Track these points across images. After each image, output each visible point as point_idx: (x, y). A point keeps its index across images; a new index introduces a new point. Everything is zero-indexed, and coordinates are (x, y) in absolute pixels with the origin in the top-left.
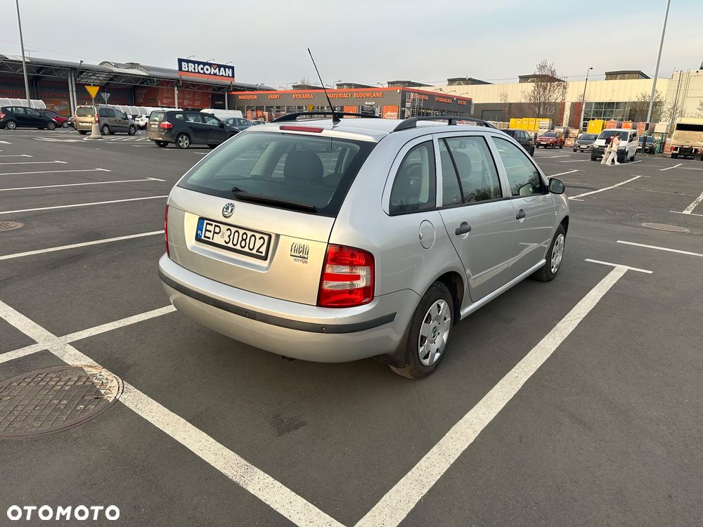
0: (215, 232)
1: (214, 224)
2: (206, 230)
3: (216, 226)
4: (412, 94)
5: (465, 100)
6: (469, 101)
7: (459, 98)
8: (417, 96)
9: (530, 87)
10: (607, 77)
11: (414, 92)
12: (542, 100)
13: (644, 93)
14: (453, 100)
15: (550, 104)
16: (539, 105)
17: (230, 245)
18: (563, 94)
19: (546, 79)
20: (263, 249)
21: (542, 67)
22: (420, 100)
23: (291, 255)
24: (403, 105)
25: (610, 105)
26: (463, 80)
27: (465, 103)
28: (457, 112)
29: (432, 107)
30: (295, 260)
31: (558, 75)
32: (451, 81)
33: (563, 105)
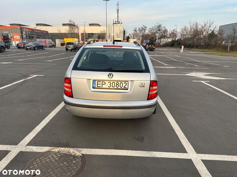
0: (102, 84)
1: (101, 81)
2: (98, 84)
3: (102, 82)
4: (25, 29)
5: (46, 32)
6: (47, 32)
7: (43, 31)
8: (27, 30)
9: (67, 28)
10: (89, 25)
11: (26, 28)
12: (72, 32)
13: (101, 30)
14: (41, 32)
15: (75, 33)
16: (71, 34)
17: (111, 87)
18: (78, 30)
19: (72, 25)
20: (127, 86)
21: (70, 21)
22: (28, 31)
23: (139, 86)
24: (22, 33)
25: (92, 34)
26: (42, 24)
27: (46, 33)
28: (44, 36)
29: (34, 34)
30: (141, 87)
31: (76, 24)
32: (37, 25)
33: (78, 33)
